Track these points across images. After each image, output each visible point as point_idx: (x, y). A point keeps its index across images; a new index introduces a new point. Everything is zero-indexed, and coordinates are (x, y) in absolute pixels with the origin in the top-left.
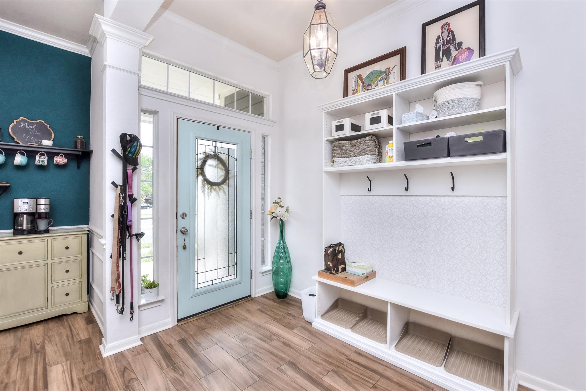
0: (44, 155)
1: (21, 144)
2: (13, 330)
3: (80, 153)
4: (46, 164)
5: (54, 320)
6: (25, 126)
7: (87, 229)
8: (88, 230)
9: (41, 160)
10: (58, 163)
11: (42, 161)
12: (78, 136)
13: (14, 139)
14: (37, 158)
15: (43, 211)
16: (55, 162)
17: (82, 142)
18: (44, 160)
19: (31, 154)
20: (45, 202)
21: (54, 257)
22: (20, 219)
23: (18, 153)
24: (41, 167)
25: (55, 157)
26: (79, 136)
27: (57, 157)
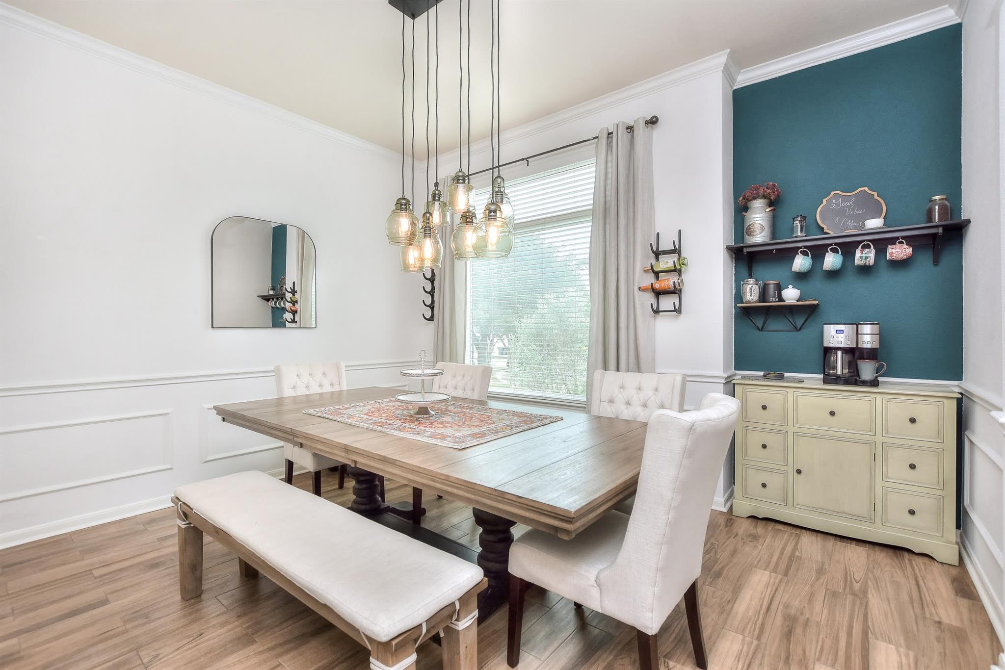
0: (870, 247)
1: (832, 234)
2: (822, 535)
3: (940, 230)
4: (872, 262)
5: (885, 549)
6: (838, 205)
7: (957, 390)
8: (960, 391)
9: (865, 256)
10: (894, 257)
11: (866, 258)
12: (934, 198)
13: (823, 229)
14: (858, 254)
15: (869, 346)
16: (888, 257)
17: (943, 208)
18: (870, 255)
19: (847, 249)
20: (872, 329)
21: (887, 432)
22: (832, 358)
23: (829, 250)
24: (865, 270)
25: (889, 246)
26: (937, 197)
27: (892, 246)
